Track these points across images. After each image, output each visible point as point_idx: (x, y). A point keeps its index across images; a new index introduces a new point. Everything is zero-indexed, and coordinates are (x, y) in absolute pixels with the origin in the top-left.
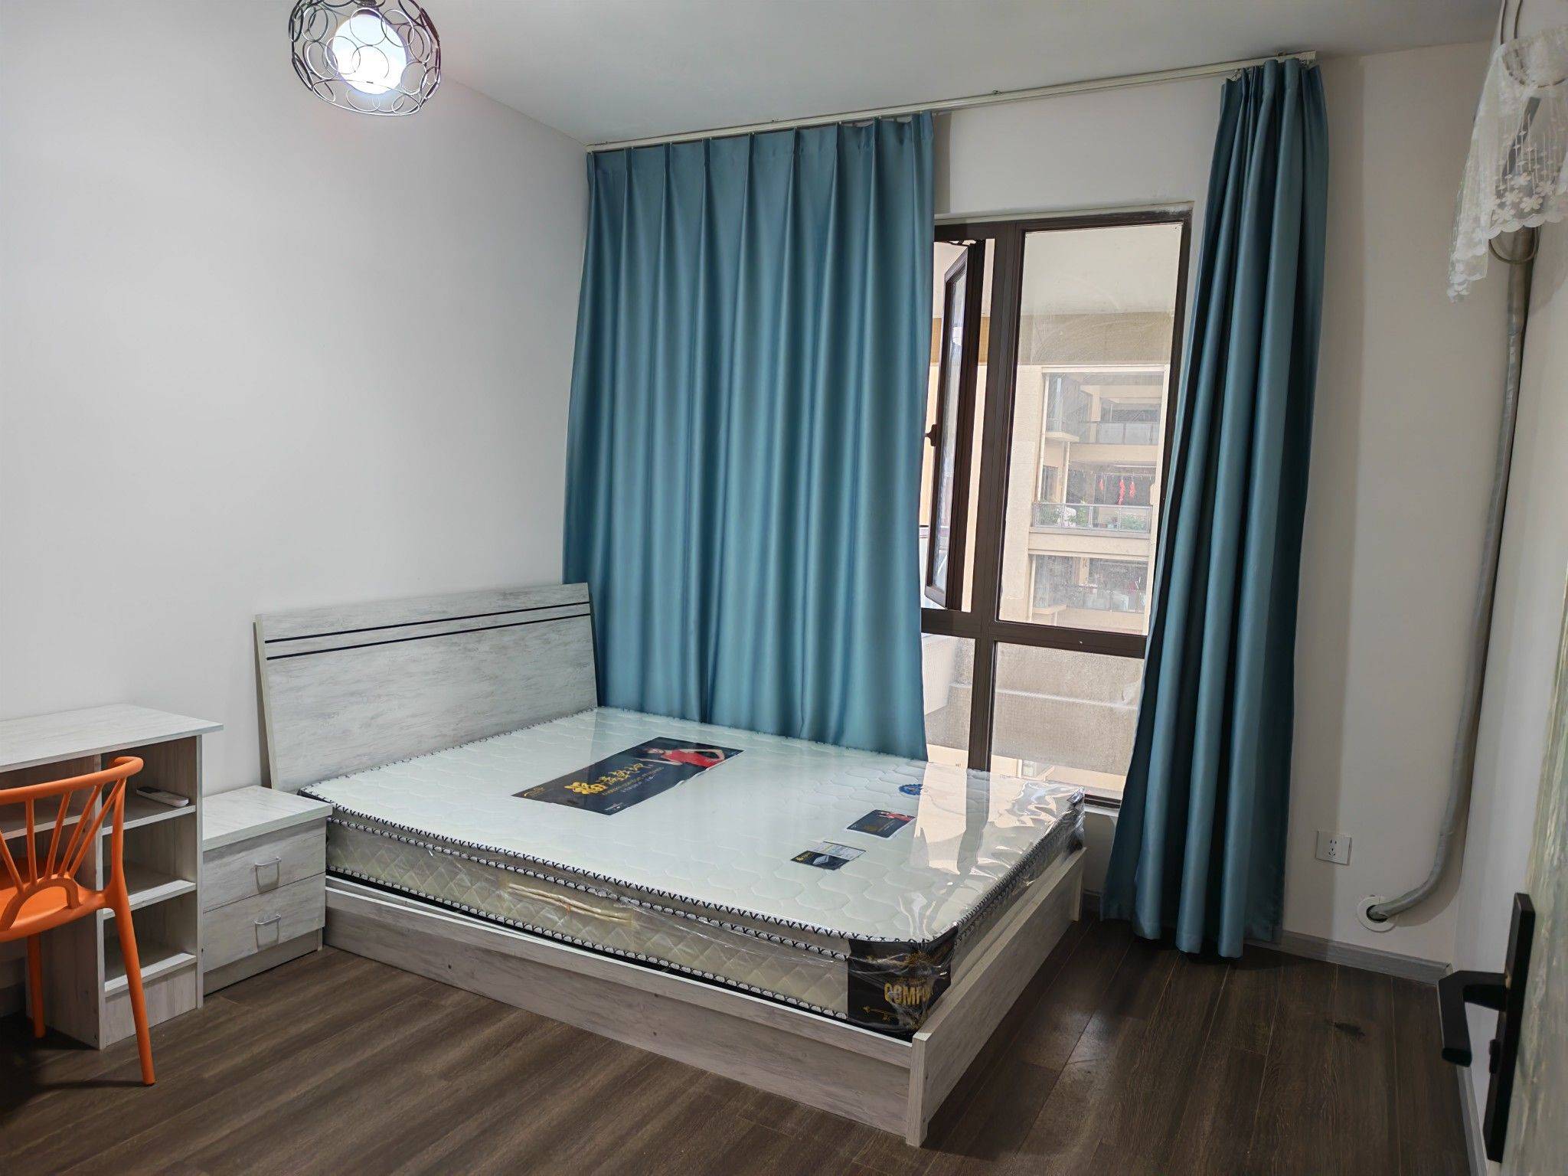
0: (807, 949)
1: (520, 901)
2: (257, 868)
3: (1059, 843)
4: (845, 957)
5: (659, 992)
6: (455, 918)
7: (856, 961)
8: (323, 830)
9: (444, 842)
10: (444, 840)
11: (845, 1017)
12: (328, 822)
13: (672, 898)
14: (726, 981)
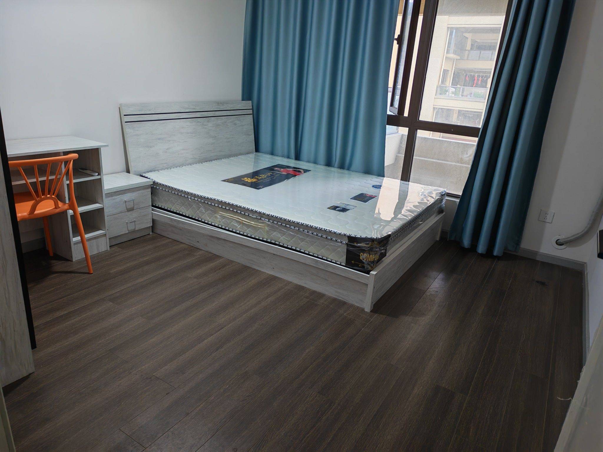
0: (331, 239)
1: (224, 219)
2: (126, 202)
3: (434, 209)
4: (346, 242)
5: (275, 253)
6: (199, 224)
7: (350, 245)
8: (150, 190)
9: (195, 196)
10: (195, 195)
11: (344, 265)
12: (151, 187)
13: (281, 219)
14: (300, 250)
